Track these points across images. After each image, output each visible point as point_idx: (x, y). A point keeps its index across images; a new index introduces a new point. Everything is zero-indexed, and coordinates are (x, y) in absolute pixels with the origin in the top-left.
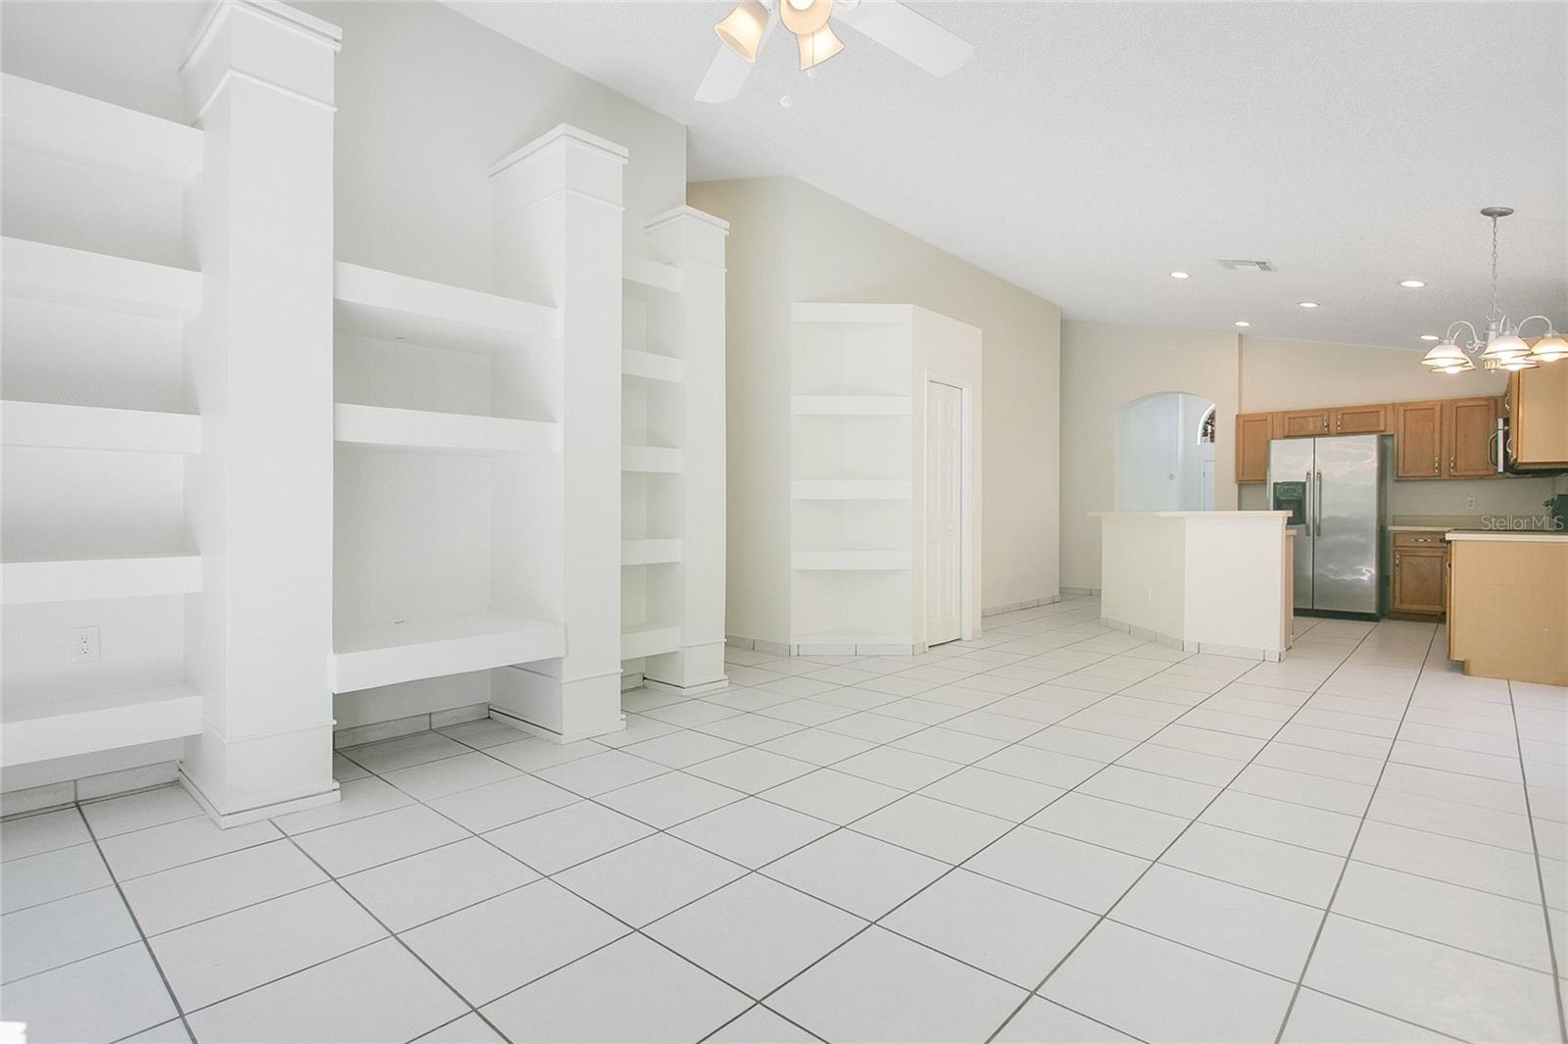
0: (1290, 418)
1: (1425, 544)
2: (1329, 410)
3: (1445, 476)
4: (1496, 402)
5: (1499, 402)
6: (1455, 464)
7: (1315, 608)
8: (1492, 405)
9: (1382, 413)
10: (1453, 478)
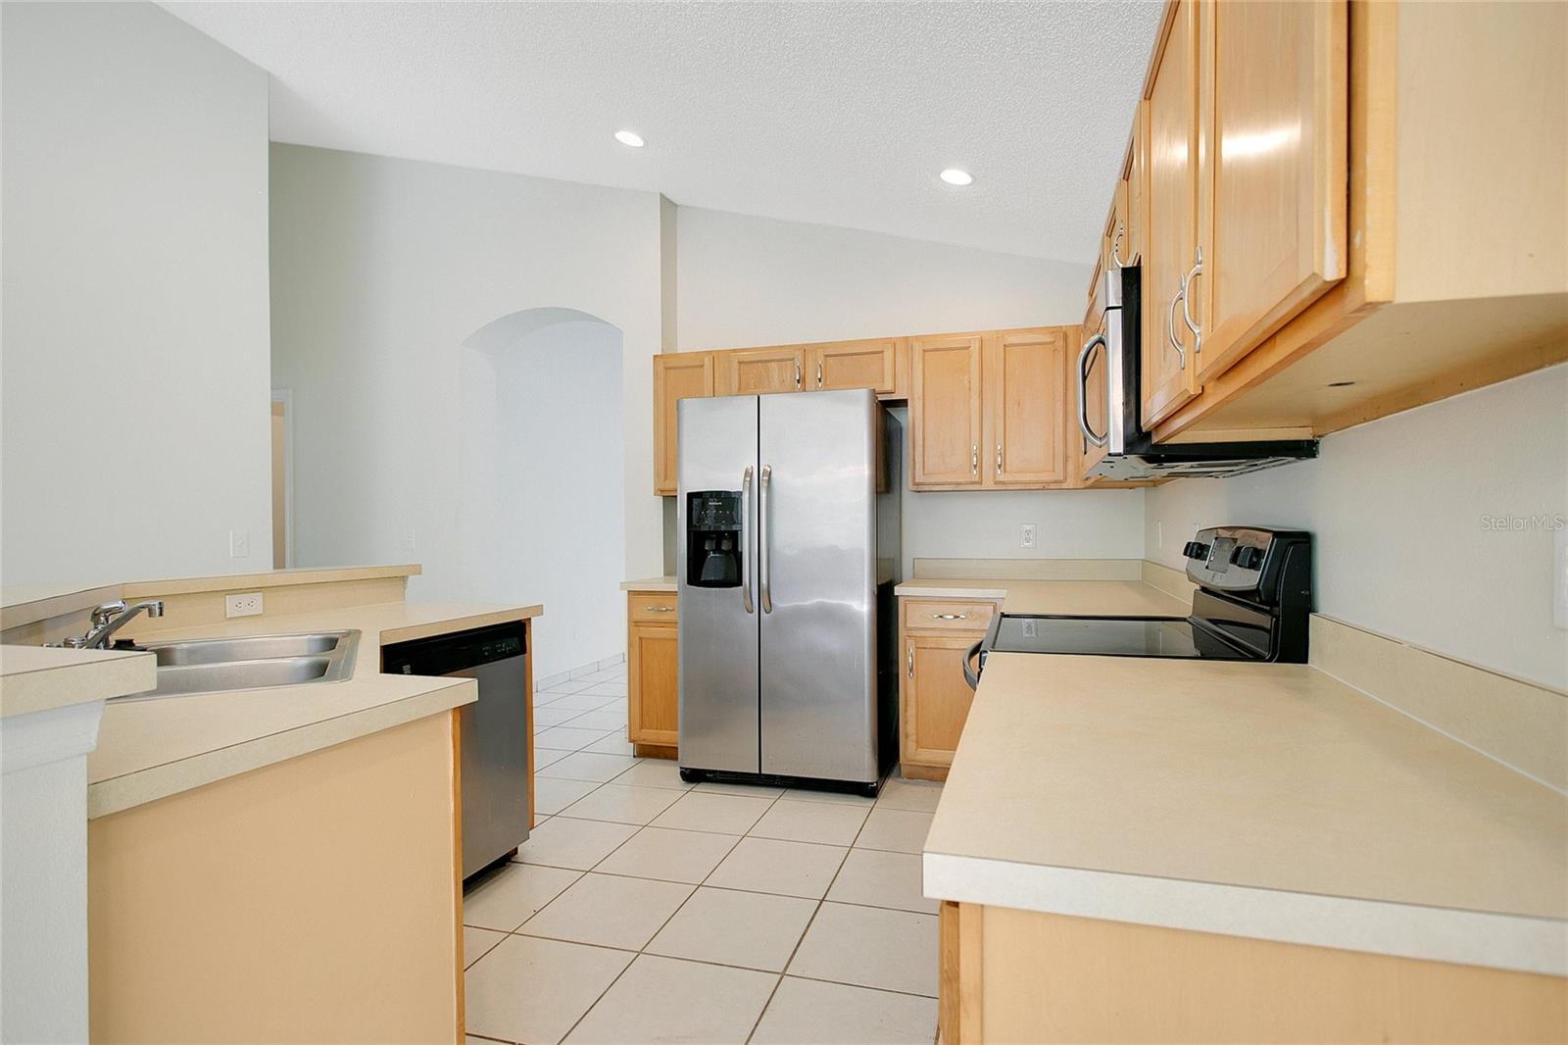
0: (740, 363)
1: (958, 624)
2: (805, 350)
3: (988, 484)
4: (1066, 337)
5: (1071, 339)
6: (1004, 459)
7: (763, 772)
8: (1060, 343)
9: (888, 355)
10: (1003, 489)
